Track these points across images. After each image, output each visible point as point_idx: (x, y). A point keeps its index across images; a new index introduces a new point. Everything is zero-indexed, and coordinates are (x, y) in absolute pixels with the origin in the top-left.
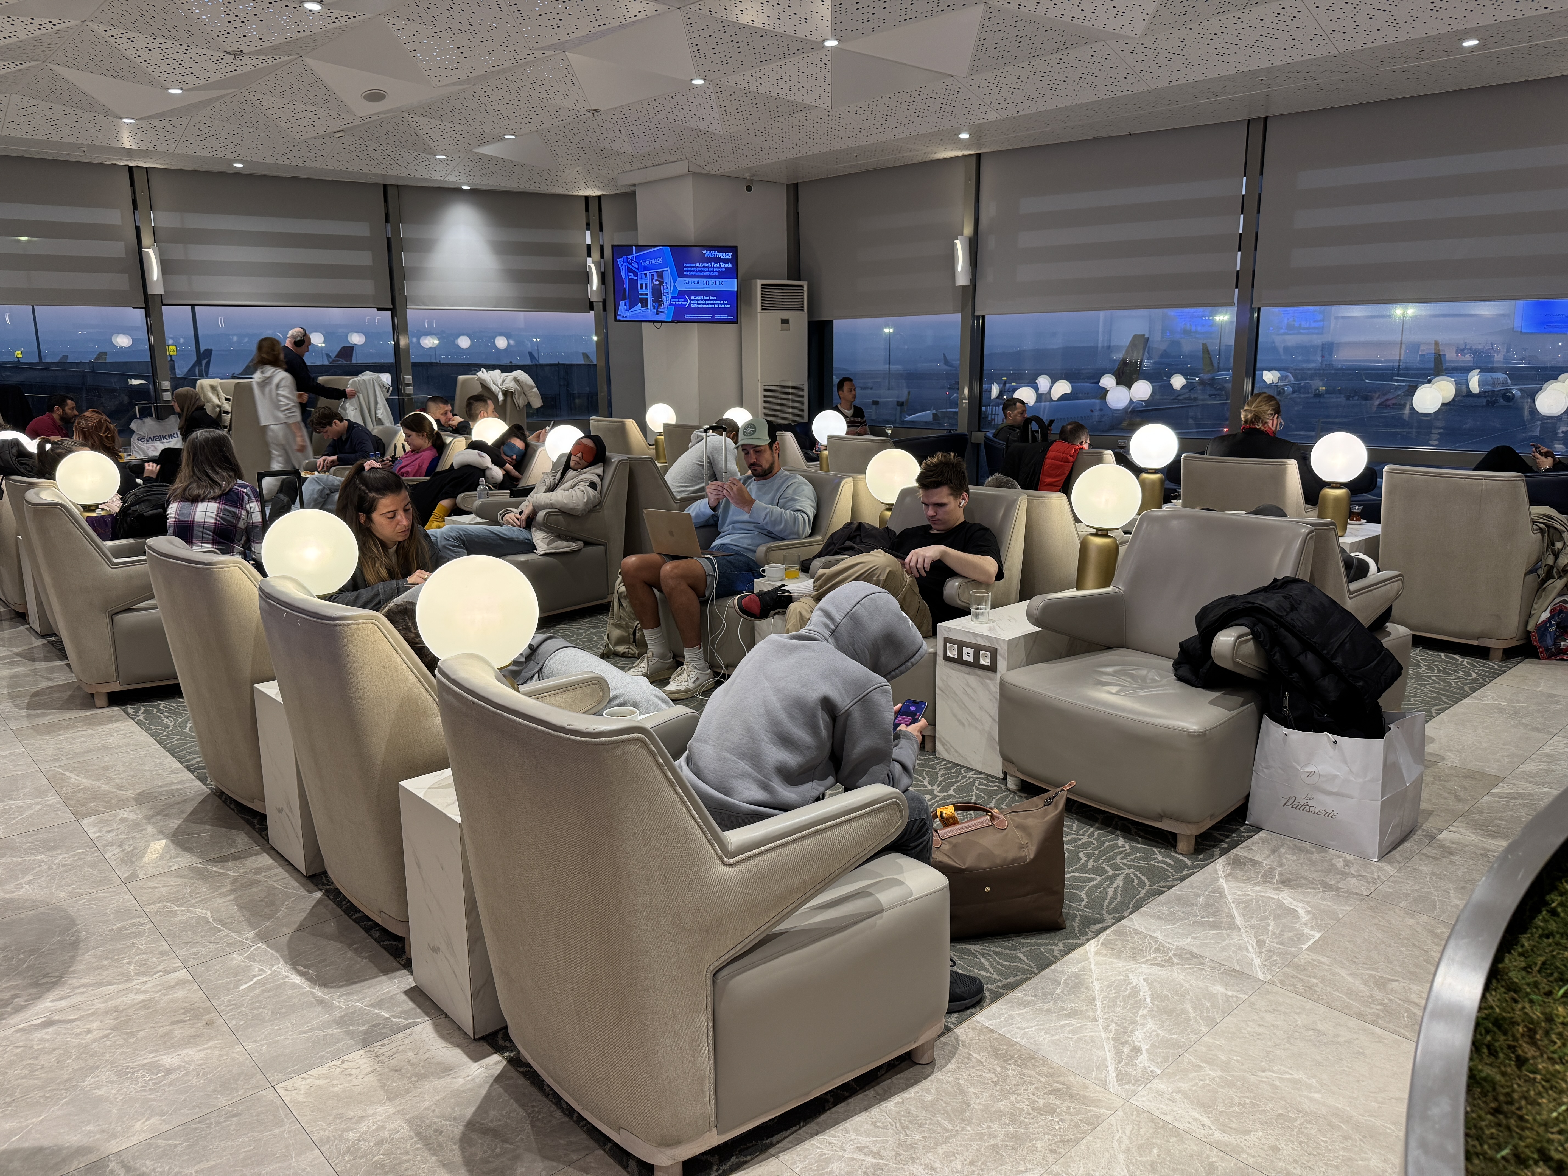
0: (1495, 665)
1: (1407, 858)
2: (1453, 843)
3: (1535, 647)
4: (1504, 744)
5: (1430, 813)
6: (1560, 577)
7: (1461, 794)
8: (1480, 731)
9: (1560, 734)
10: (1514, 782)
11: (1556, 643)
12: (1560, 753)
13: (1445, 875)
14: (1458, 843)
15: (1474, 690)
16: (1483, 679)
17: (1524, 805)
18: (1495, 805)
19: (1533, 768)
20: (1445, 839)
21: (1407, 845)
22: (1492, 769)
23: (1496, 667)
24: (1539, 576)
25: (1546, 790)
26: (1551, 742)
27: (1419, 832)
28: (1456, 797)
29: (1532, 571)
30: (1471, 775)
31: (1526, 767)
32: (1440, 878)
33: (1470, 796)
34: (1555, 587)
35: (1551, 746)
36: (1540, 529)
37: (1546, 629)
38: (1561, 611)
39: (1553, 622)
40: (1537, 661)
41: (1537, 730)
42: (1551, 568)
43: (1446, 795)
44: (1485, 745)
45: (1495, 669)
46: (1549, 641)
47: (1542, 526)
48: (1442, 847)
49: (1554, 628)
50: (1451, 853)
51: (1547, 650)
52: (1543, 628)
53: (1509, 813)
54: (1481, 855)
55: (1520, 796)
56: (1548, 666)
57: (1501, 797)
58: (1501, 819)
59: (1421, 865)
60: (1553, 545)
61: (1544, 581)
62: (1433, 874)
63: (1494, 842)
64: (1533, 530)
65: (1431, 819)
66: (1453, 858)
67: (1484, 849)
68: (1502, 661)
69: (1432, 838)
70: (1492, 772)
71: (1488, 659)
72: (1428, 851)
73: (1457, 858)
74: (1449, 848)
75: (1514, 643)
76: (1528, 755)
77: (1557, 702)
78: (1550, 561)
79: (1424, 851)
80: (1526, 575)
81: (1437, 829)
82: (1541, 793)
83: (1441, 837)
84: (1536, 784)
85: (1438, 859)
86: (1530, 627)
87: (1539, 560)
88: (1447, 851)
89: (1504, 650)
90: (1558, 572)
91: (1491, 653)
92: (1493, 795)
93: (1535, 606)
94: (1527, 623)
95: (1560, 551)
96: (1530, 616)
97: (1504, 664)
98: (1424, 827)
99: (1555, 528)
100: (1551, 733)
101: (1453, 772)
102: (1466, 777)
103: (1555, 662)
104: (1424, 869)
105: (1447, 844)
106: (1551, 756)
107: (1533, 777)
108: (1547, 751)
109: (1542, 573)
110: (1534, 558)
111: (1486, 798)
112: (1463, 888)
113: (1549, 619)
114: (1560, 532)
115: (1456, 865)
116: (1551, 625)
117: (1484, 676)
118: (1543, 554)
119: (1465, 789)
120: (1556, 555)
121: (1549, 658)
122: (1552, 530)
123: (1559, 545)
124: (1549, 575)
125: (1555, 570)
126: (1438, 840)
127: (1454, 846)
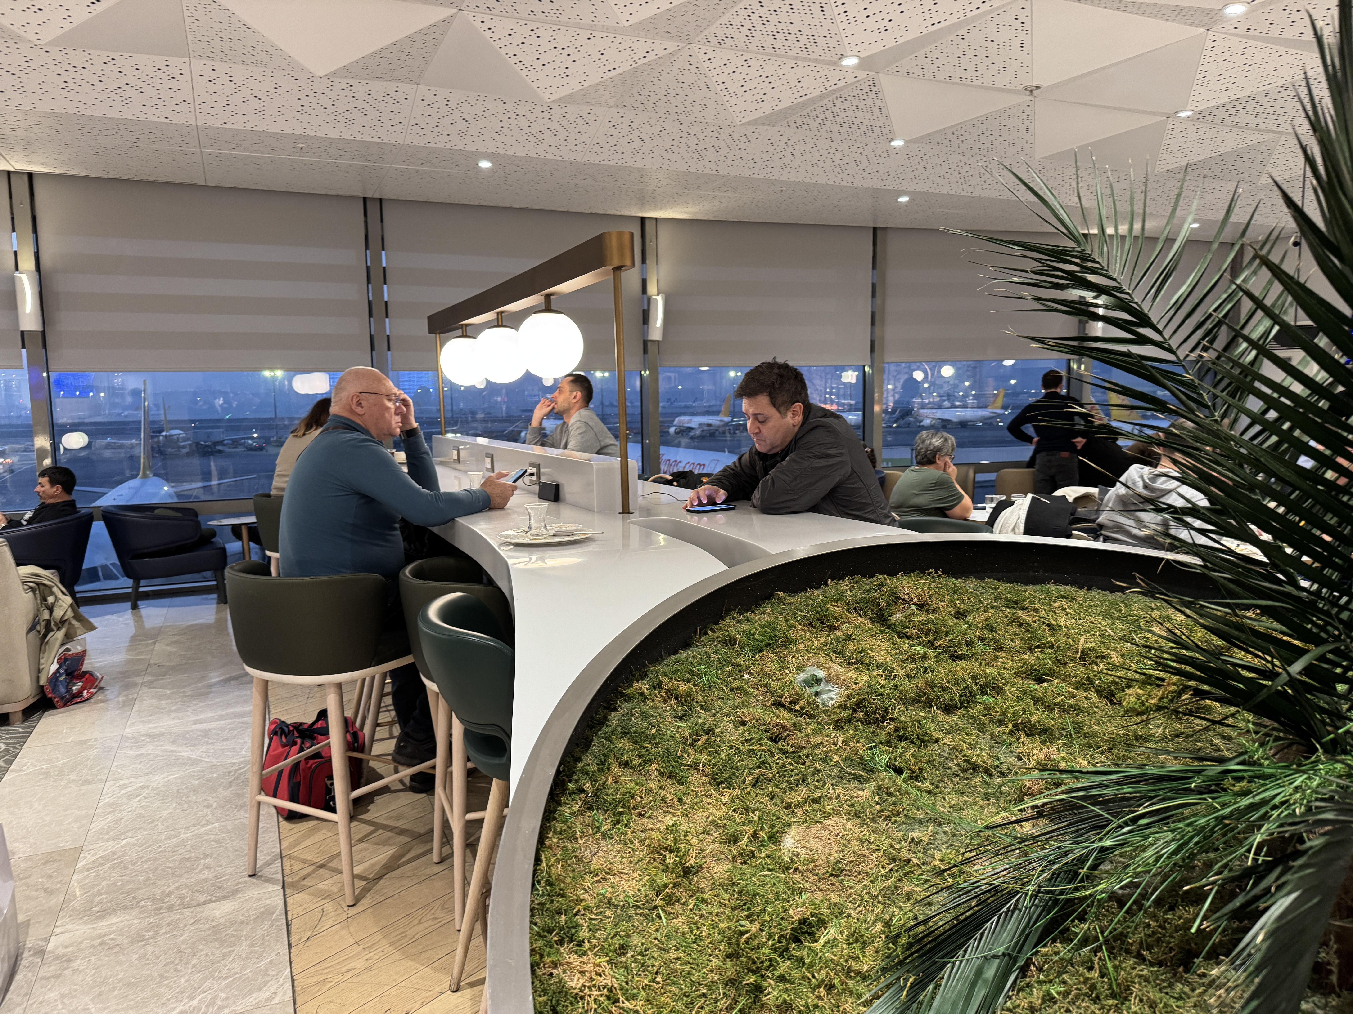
0: (18, 728)
1: (26, 994)
2: (66, 947)
3: (50, 699)
4: (65, 810)
5: (27, 924)
6: (59, 629)
7: (48, 885)
8: (36, 805)
9: (109, 779)
10: (92, 847)
11: (69, 690)
12: (119, 797)
13: (76, 990)
14: (71, 945)
15: (10, 762)
16: (15, 748)
17: (113, 867)
18: (87, 881)
19: (103, 823)
20: (57, 947)
21: (19, 977)
22: (66, 843)
23: (20, 730)
24: (39, 632)
25: (124, 842)
26: (105, 789)
27: (26, 954)
28: (46, 890)
29: (32, 628)
30: (50, 859)
31: (96, 826)
32: (73, 997)
33: (59, 882)
34: (57, 639)
35: (107, 794)
36: (31, 588)
37: (57, 679)
38: (66, 660)
39: (62, 671)
40: (54, 711)
41: (87, 782)
42: (48, 622)
43: (34, 893)
44: (48, 819)
45: (20, 733)
46: (63, 690)
47: (31, 584)
48: (57, 958)
49: (64, 677)
50: (69, 961)
51: (62, 698)
52: (54, 679)
53: (104, 883)
54: (100, 944)
55: (105, 859)
56: (66, 714)
57: (88, 870)
58: (99, 894)
59: (45, 994)
60: (46, 600)
61: (45, 636)
62: (63, 996)
63: (104, 923)
64: (25, 590)
65: (31, 931)
66: (75, 965)
67: (100, 936)
68: (23, 722)
69: (41, 952)
70: (68, 845)
71: (8, 725)
72: (46, 971)
73: (78, 962)
74: (64, 955)
75: (31, 701)
76: (92, 811)
77: (92, 747)
78: (46, 615)
79: (40, 975)
80: (28, 633)
81: (43, 939)
82: (122, 847)
83: (50, 947)
84: (114, 840)
85: (60, 975)
86: (43, 682)
87: (36, 616)
88: (66, 960)
89: (23, 711)
90: (56, 624)
91: (11, 717)
92: (81, 871)
93: (42, 661)
94: (38, 679)
95: (53, 604)
96: (39, 671)
97: (27, 724)
98: (28, 945)
99: (44, 585)
100: (100, 781)
101: (29, 864)
102: (45, 863)
103: (71, 707)
104: (51, 995)
105: (61, 951)
106: (113, 804)
107: (107, 834)
108: (107, 800)
109: (41, 628)
110: (31, 616)
111: (75, 877)
112: (100, 995)
113: (58, 670)
114: (49, 588)
115: (80, 972)
116: (61, 675)
117: (14, 743)
118: (38, 610)
119: (51, 877)
120: (51, 609)
121: (65, 705)
122: (42, 587)
123: (51, 599)
124: (48, 629)
125: (52, 623)
126: (50, 952)
127: (70, 949)
